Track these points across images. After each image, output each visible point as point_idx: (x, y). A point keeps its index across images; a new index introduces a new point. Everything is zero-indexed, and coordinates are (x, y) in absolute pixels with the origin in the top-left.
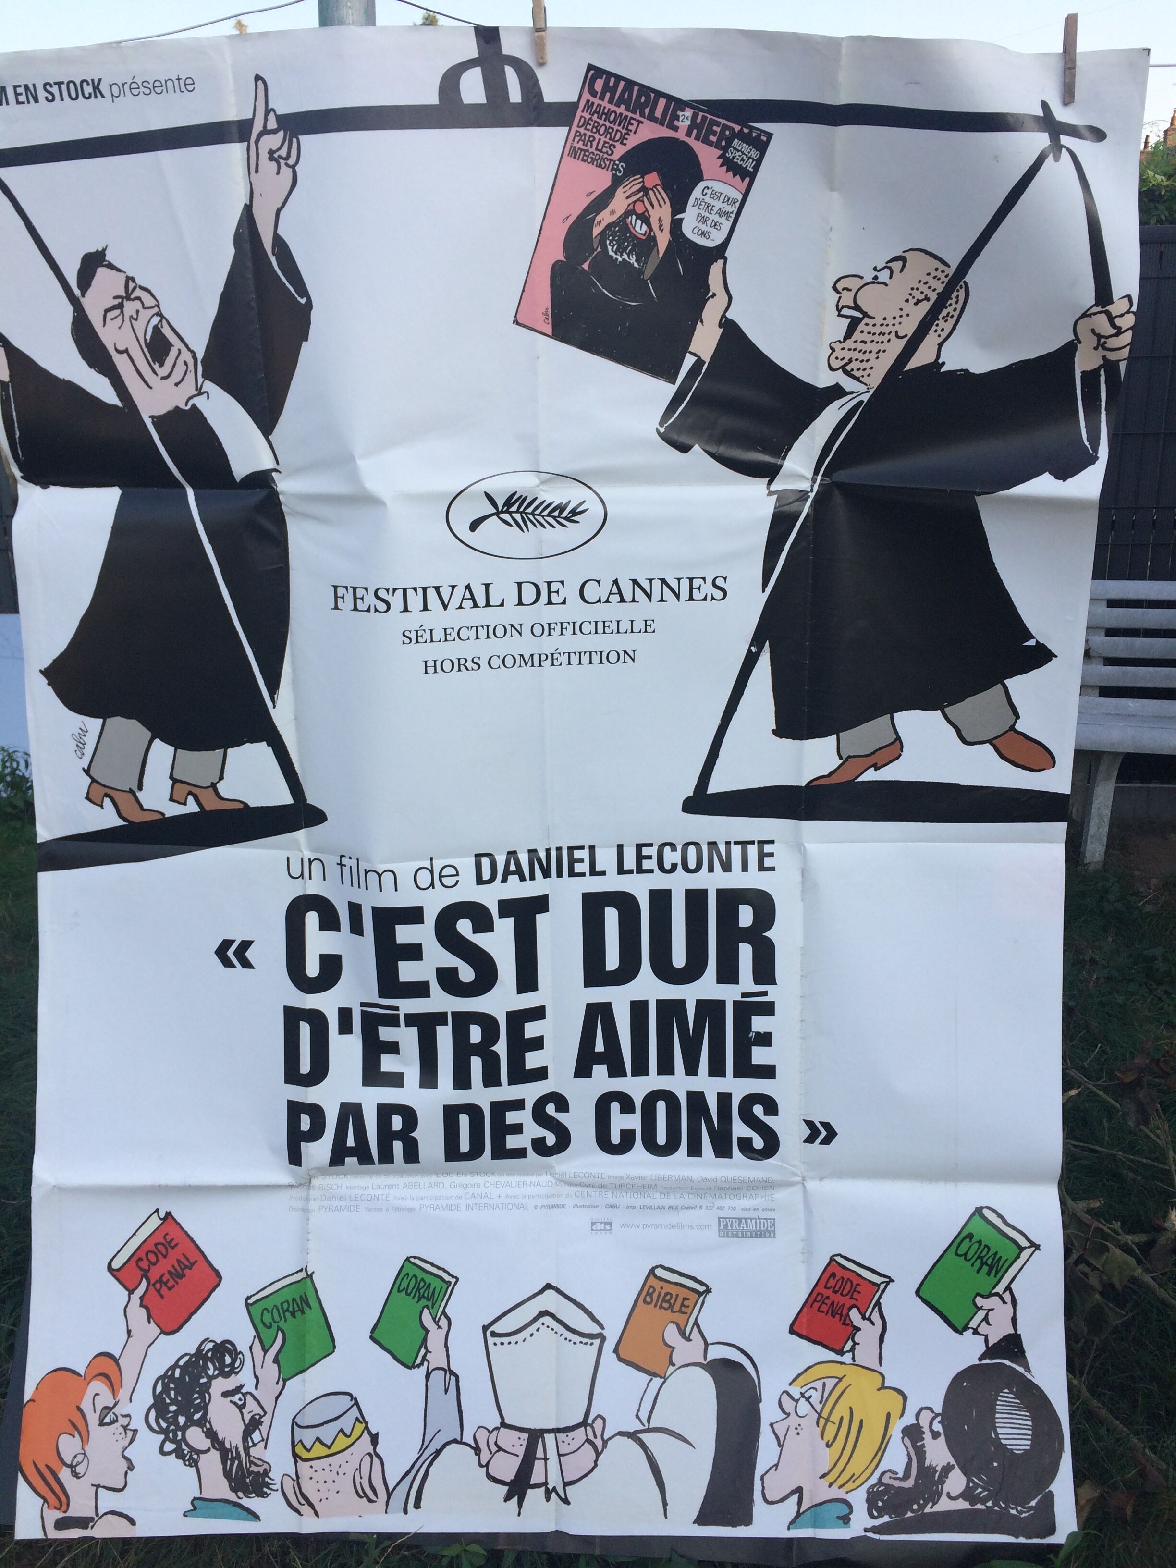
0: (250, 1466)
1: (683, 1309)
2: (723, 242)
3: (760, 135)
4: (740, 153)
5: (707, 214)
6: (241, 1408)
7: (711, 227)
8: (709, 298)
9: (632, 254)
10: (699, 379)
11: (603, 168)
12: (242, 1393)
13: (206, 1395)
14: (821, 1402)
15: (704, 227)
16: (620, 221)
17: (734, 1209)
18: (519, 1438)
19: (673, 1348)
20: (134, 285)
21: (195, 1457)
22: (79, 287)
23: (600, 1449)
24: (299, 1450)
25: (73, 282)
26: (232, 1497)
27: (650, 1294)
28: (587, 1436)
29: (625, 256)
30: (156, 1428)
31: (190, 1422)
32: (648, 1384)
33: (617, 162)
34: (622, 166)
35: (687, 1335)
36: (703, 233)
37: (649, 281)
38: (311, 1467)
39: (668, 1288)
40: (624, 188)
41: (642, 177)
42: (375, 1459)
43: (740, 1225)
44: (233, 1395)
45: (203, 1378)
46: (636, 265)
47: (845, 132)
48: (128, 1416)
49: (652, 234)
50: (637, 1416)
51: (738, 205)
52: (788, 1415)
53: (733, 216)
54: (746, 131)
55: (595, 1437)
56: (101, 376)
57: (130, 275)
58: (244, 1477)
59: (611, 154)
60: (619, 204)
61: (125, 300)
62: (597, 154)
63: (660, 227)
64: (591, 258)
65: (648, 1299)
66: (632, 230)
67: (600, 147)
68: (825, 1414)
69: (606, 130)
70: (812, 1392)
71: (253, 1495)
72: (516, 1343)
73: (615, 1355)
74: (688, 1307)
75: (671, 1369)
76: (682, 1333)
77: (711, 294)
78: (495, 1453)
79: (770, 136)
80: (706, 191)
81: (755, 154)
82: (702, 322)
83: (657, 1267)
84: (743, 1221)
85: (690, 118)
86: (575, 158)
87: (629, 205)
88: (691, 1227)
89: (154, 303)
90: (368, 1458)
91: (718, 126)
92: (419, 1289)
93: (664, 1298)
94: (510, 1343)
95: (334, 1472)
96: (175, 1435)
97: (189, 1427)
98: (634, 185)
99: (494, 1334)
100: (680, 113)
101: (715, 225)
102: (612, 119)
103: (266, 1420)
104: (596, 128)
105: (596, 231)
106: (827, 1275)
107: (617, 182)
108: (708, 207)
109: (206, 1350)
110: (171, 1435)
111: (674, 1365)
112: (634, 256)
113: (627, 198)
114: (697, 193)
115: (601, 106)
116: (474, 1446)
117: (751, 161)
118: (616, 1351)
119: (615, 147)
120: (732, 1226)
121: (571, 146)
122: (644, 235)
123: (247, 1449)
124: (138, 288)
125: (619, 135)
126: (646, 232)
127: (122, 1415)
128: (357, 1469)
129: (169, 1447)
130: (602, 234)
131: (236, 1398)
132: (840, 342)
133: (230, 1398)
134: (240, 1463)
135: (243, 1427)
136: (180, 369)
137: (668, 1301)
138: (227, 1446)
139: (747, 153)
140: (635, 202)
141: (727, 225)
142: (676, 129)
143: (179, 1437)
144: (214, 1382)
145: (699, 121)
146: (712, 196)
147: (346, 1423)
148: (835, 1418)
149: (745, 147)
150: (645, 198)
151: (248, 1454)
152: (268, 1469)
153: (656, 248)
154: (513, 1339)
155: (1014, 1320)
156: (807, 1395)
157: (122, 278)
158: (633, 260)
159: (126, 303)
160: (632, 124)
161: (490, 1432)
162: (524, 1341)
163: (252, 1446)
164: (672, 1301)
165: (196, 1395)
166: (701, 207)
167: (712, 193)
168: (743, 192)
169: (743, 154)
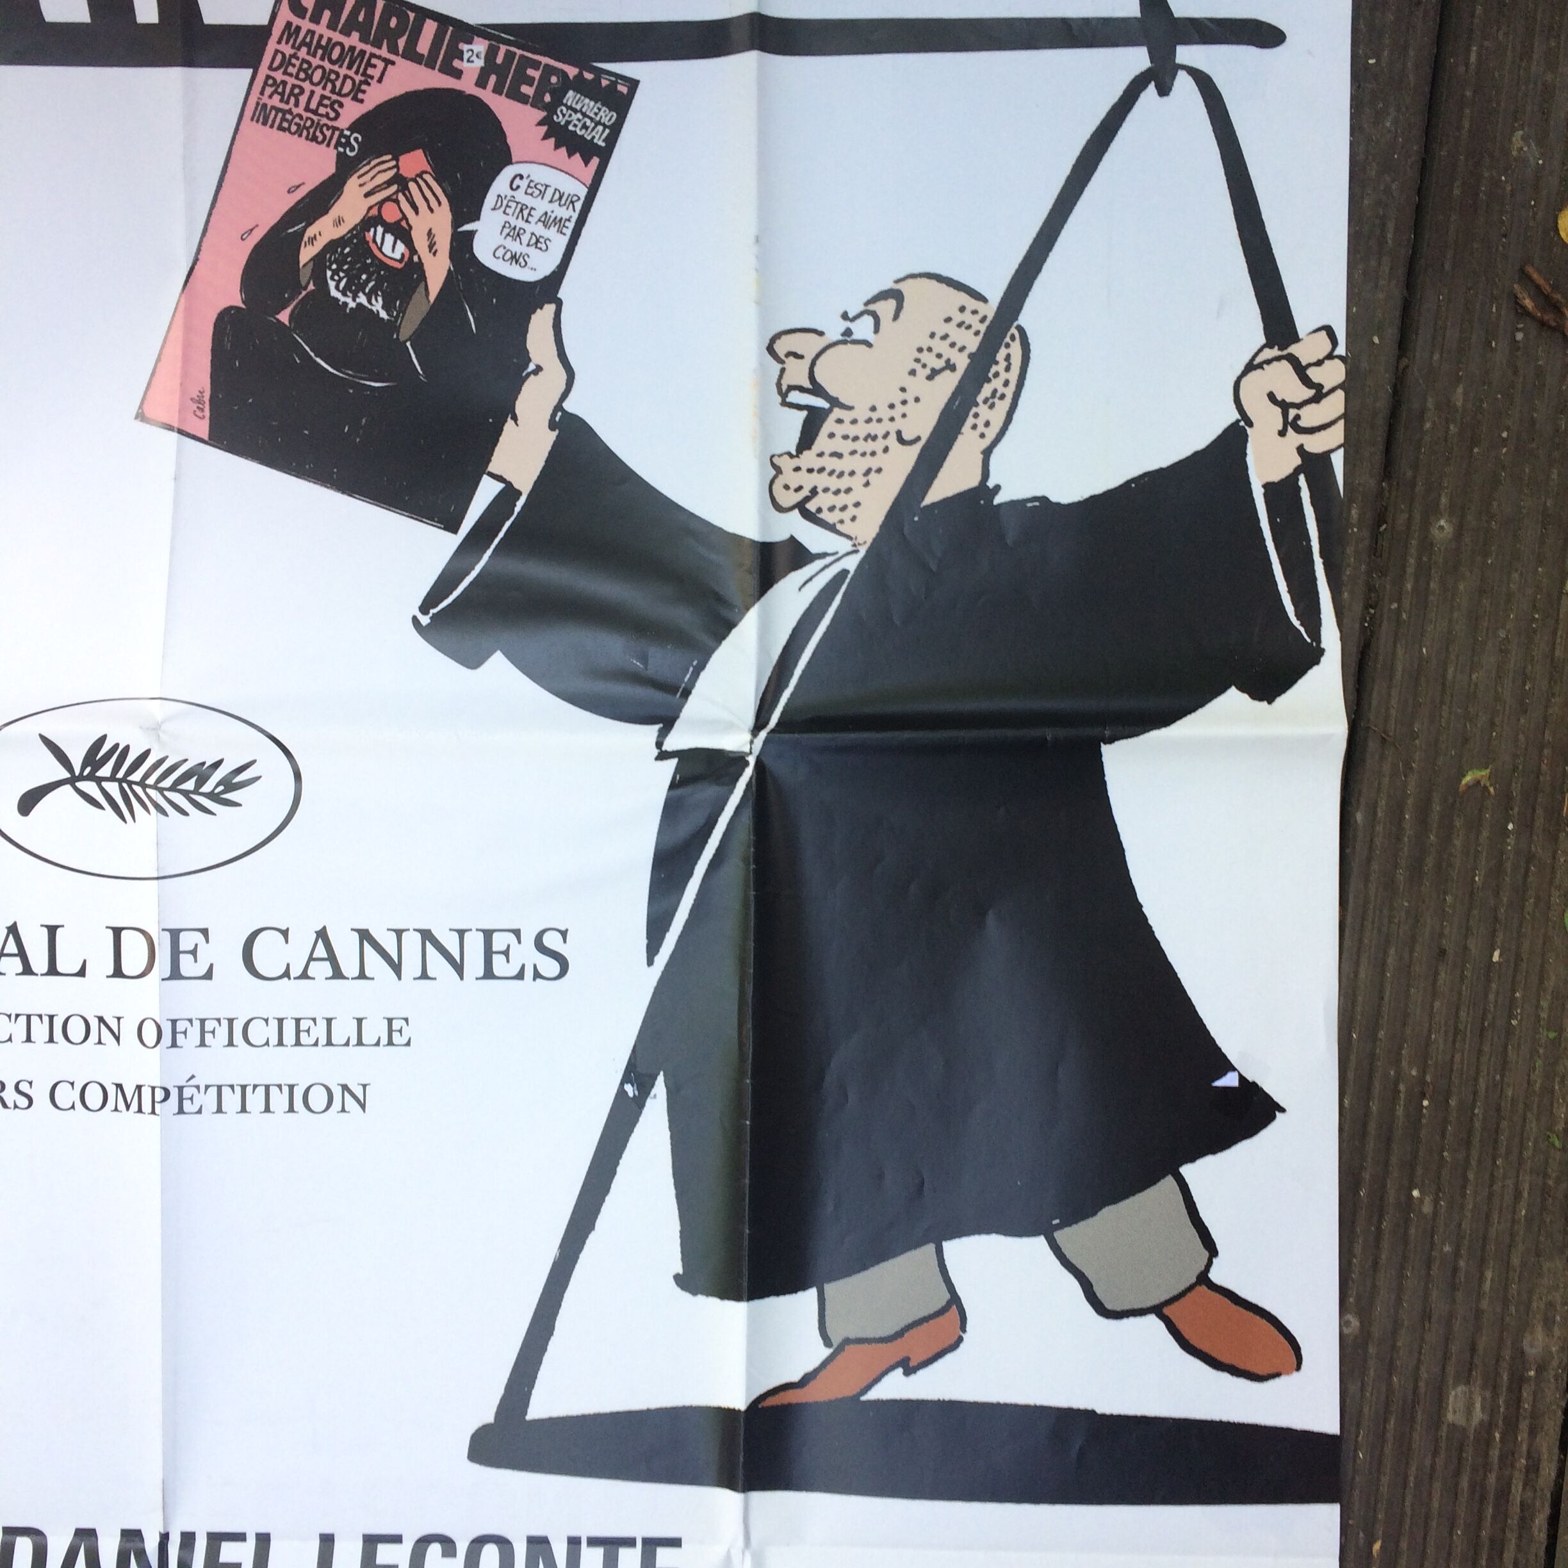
2: (554, 272)
3: (613, 85)
4: (579, 116)
8: (528, 375)
11: (319, 143)
15: (515, 247)
16: (354, 236)
29: (362, 299)
33: (347, 133)
34: (356, 139)
36: (513, 257)
37: (408, 344)
40: (359, 177)
41: (396, 158)
46: (383, 315)
49: (416, 259)
54: (589, 76)
59: (335, 119)
62: (307, 118)
63: (431, 247)
64: (294, 303)
67: (313, 106)
69: (325, 77)
77: (532, 367)
79: (632, 84)
80: (517, 182)
81: (607, 116)
82: (515, 418)
85: (483, 56)
86: (264, 124)
87: (370, 208)
91: (537, 69)
98: (379, 172)
100: (465, 47)
102: (336, 54)
104: (307, 74)
107: (346, 168)
112: (380, 299)
113: (367, 195)
115: (313, 33)
117: (600, 128)
119: (341, 105)
121: (258, 104)
122: (400, 261)
125: (349, 83)
126: (403, 255)
139: (592, 115)
140: (381, 204)
142: (458, 74)
145: (499, 60)
149: (589, 105)
150: (401, 197)
153: (423, 283)
158: (377, 306)
160: (374, 66)
166: (508, 210)
167: (529, 186)
168: (589, 182)
169: (584, 115)
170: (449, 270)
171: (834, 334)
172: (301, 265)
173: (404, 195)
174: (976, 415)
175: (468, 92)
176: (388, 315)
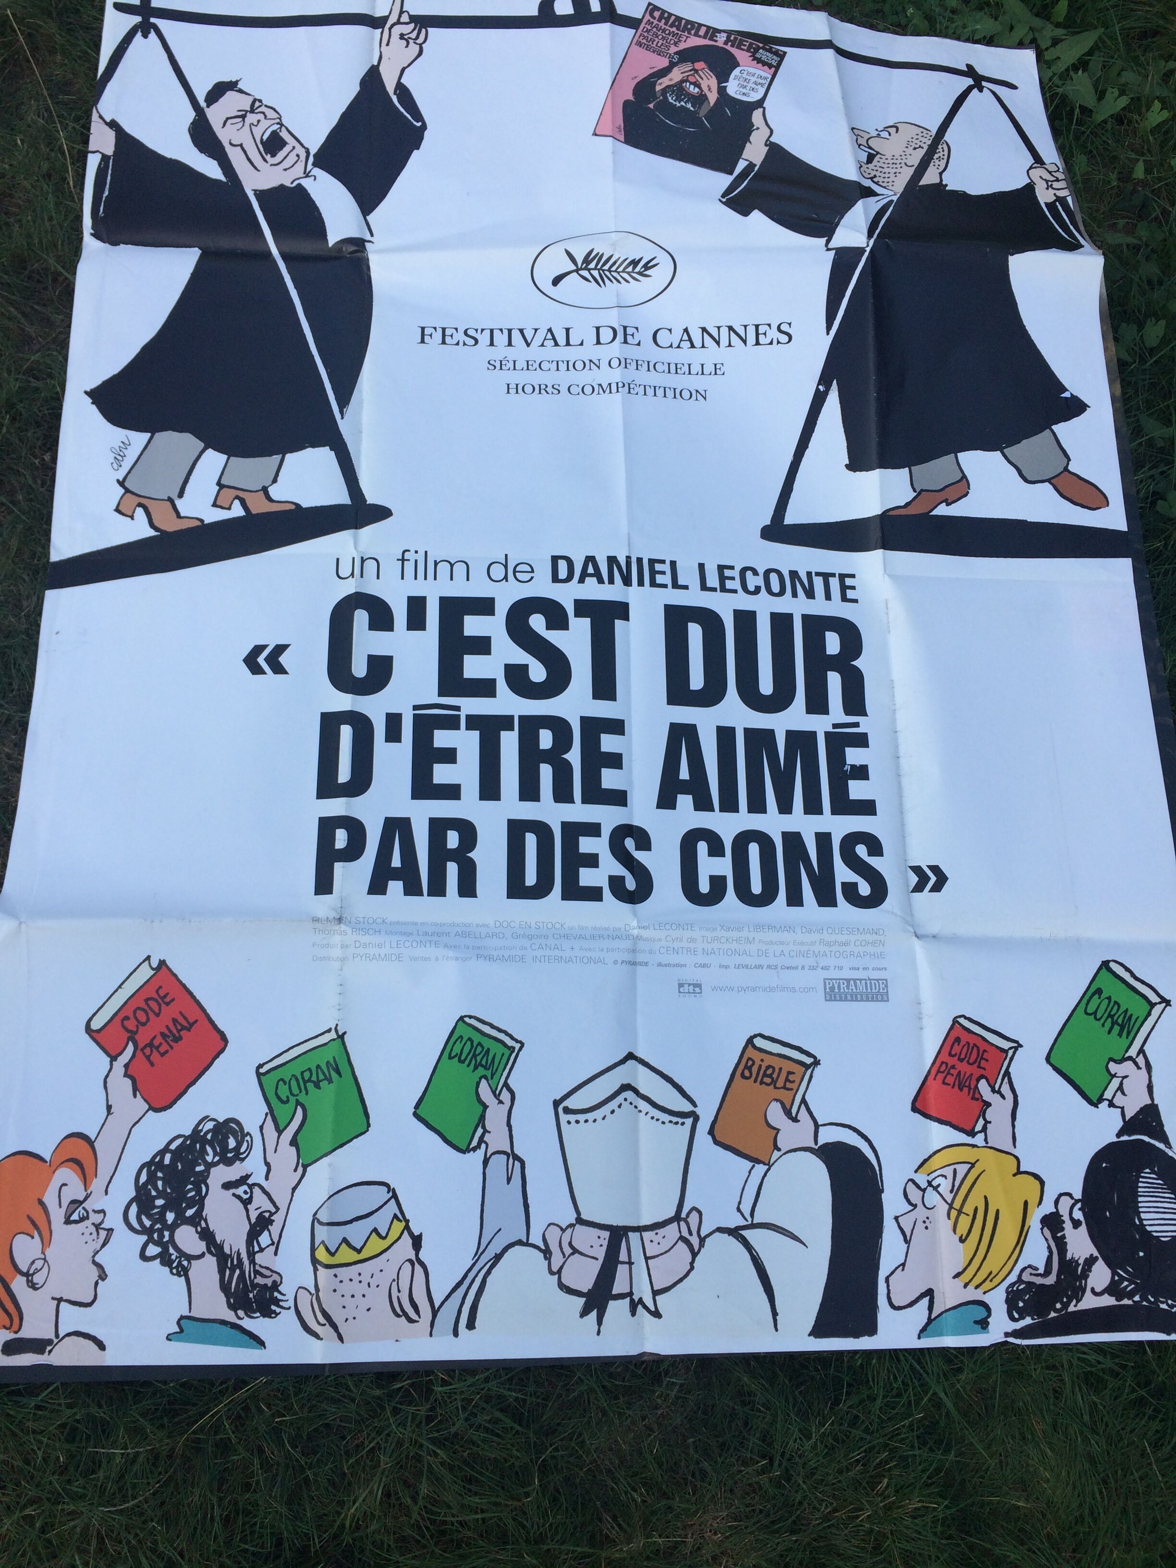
0: (255, 1277)
1: (788, 1085)
2: (762, 98)
5: (745, 84)
6: (246, 1203)
7: (749, 91)
12: (248, 1185)
13: (203, 1186)
14: (951, 1191)
18: (599, 1237)
21: (185, 1263)
23: (696, 1249)
24: (322, 1254)
26: (230, 1316)
27: (748, 1068)
28: (680, 1232)
30: (137, 1226)
31: (181, 1220)
32: (750, 1172)
38: (336, 1276)
39: (769, 1060)
42: (418, 1268)
44: (237, 1187)
45: (200, 1165)
48: (103, 1211)
51: (769, 80)
52: (915, 1206)
53: (766, 85)
55: (691, 1234)
58: (246, 1291)
62: (657, 48)
68: (957, 1205)
70: (940, 1180)
71: (258, 1314)
73: (710, 1138)
74: (794, 1081)
78: (569, 1256)
83: (755, 1036)
86: (640, 47)
88: (795, 989)
90: (408, 1264)
92: (475, 1056)
93: (765, 1071)
95: (365, 1284)
96: (161, 1236)
97: (179, 1226)
101: (753, 90)
103: (278, 1218)
106: (951, 1040)
108: (745, 80)
109: (204, 1131)
110: (155, 1236)
116: (543, 1248)
118: (711, 1133)
121: (638, 40)
123: (251, 1255)
127: (94, 1211)
128: (394, 1280)
129: (153, 1250)
131: (240, 1191)
133: (233, 1191)
134: (243, 1273)
135: (248, 1227)
137: (770, 1076)
138: (227, 1250)
141: (762, 90)
143: (166, 1239)
144: (213, 1170)
146: (748, 75)
147: (381, 1221)
148: (969, 1209)
151: (252, 1261)
152: (278, 1279)
155: (1150, 1088)
156: (935, 1183)
161: (563, 1230)
163: (258, 1252)
164: (774, 1076)
165: (190, 1187)
166: (740, 80)
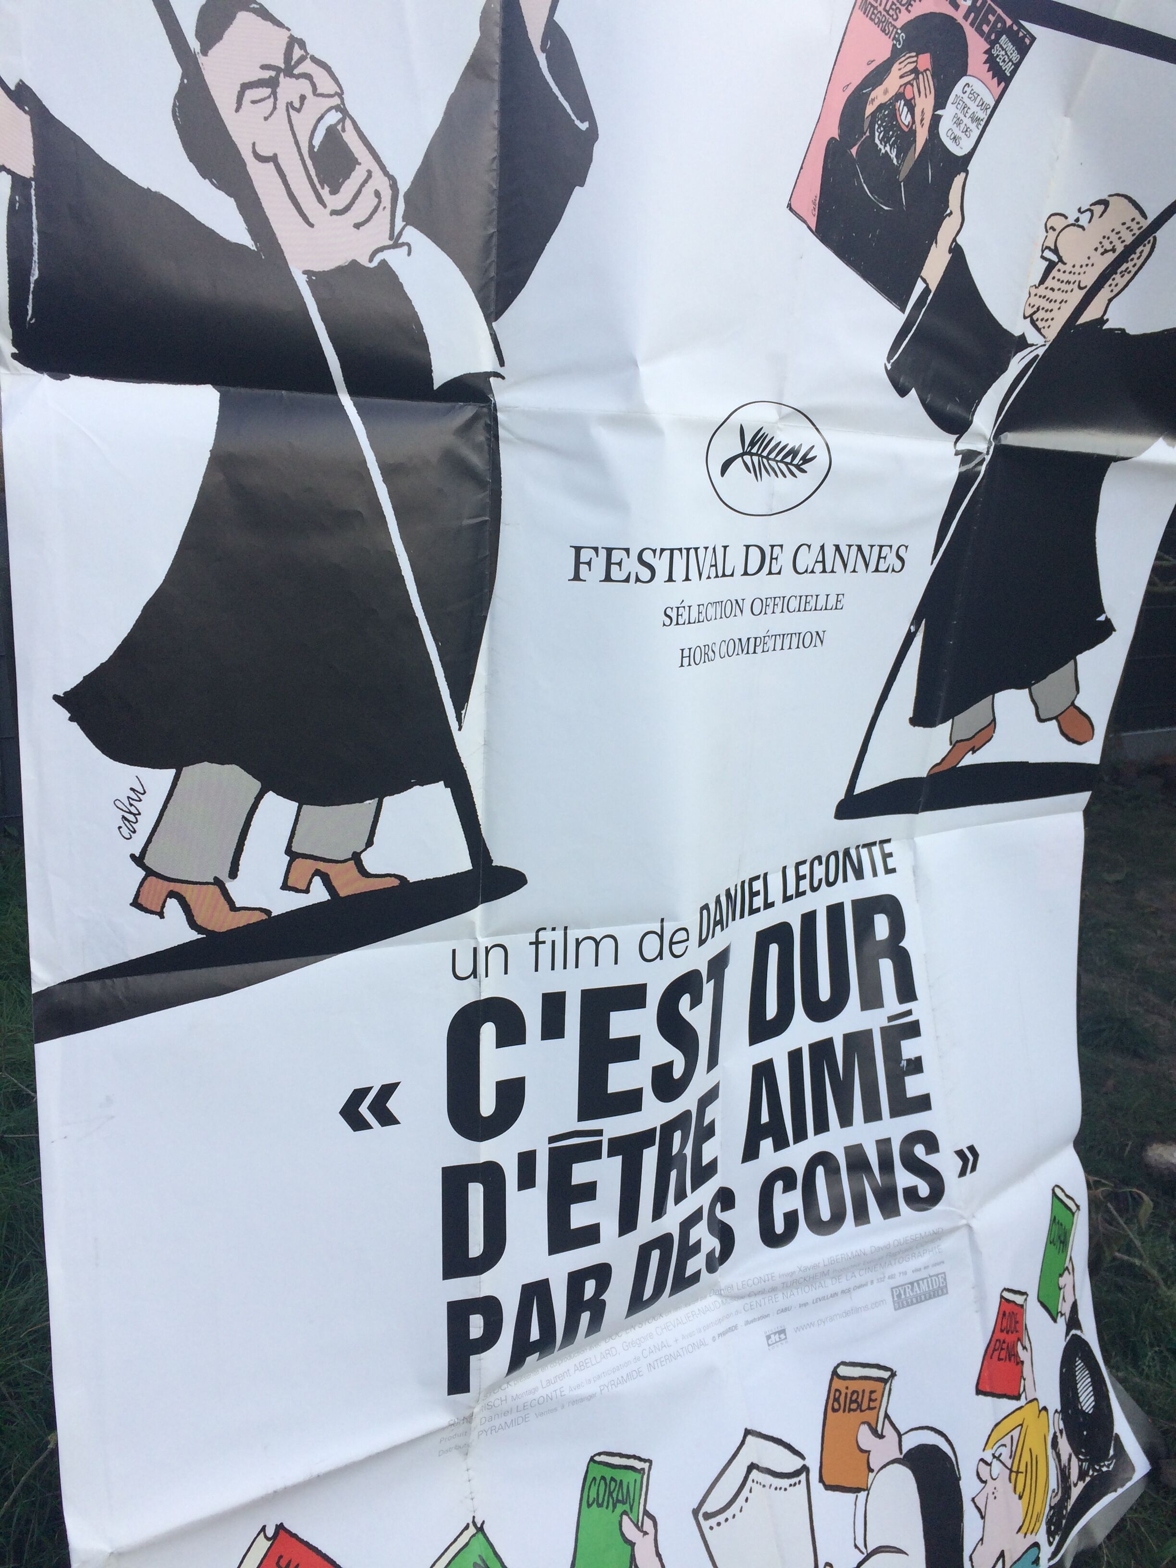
1: (872, 1405)
3: (1025, 36)
4: (1003, 53)
5: (962, 116)
7: (962, 132)
8: (946, 217)
9: (894, 147)
10: (924, 310)
11: (887, 34)
15: (958, 132)
17: (905, 1273)
19: (869, 1452)
20: (302, 52)
22: (198, 35)
25: (188, 25)
27: (836, 1400)
29: (888, 148)
32: (855, 1504)
33: (899, 31)
34: (903, 36)
35: (880, 1432)
36: (954, 138)
37: (902, 184)
39: (854, 1386)
40: (900, 63)
41: (917, 56)
43: (912, 1290)
46: (895, 161)
47: (1104, 51)
49: (914, 128)
50: (856, 1546)
51: (989, 111)
53: (983, 123)
54: (1015, 28)
56: (221, 194)
57: (297, 34)
59: (896, 20)
60: (892, 83)
61: (282, 75)
62: (884, 16)
63: (922, 120)
65: (836, 1406)
66: (898, 116)
67: (888, 8)
72: (734, 1516)
73: (821, 1485)
74: (876, 1399)
75: (871, 1475)
76: (874, 1432)
77: (948, 212)
79: (1033, 39)
80: (966, 88)
81: (1015, 57)
82: (936, 243)
83: (838, 1366)
84: (915, 1284)
87: (901, 86)
88: (866, 1308)
89: (334, 89)
91: (994, 16)
93: (851, 1398)
94: (727, 1520)
98: (909, 63)
99: (707, 1516)
101: (967, 131)
105: (870, 109)
106: (1001, 1316)
108: (964, 108)
111: (872, 1471)
112: (895, 150)
113: (901, 77)
114: (958, 89)
117: (1010, 63)
118: (821, 1480)
119: (900, 12)
120: (905, 1294)
122: (907, 126)
124: (308, 60)
130: (873, 114)
132: (1036, 288)
136: (366, 202)
137: (856, 1401)
139: (1009, 54)
140: (906, 84)
141: (976, 133)
142: (957, 8)
145: (978, 4)
146: (970, 96)
149: (1010, 47)
154: (728, 1514)
157: (282, 37)
158: (893, 155)
159: (285, 82)
162: (741, 1511)
164: (859, 1400)
166: (959, 106)
167: (970, 93)
168: (996, 98)
169: (1006, 54)
170: (926, 139)
171: (1071, 220)
172: (866, 117)
173: (916, 82)
174: (1114, 279)
175: (958, 21)
176: (898, 162)
